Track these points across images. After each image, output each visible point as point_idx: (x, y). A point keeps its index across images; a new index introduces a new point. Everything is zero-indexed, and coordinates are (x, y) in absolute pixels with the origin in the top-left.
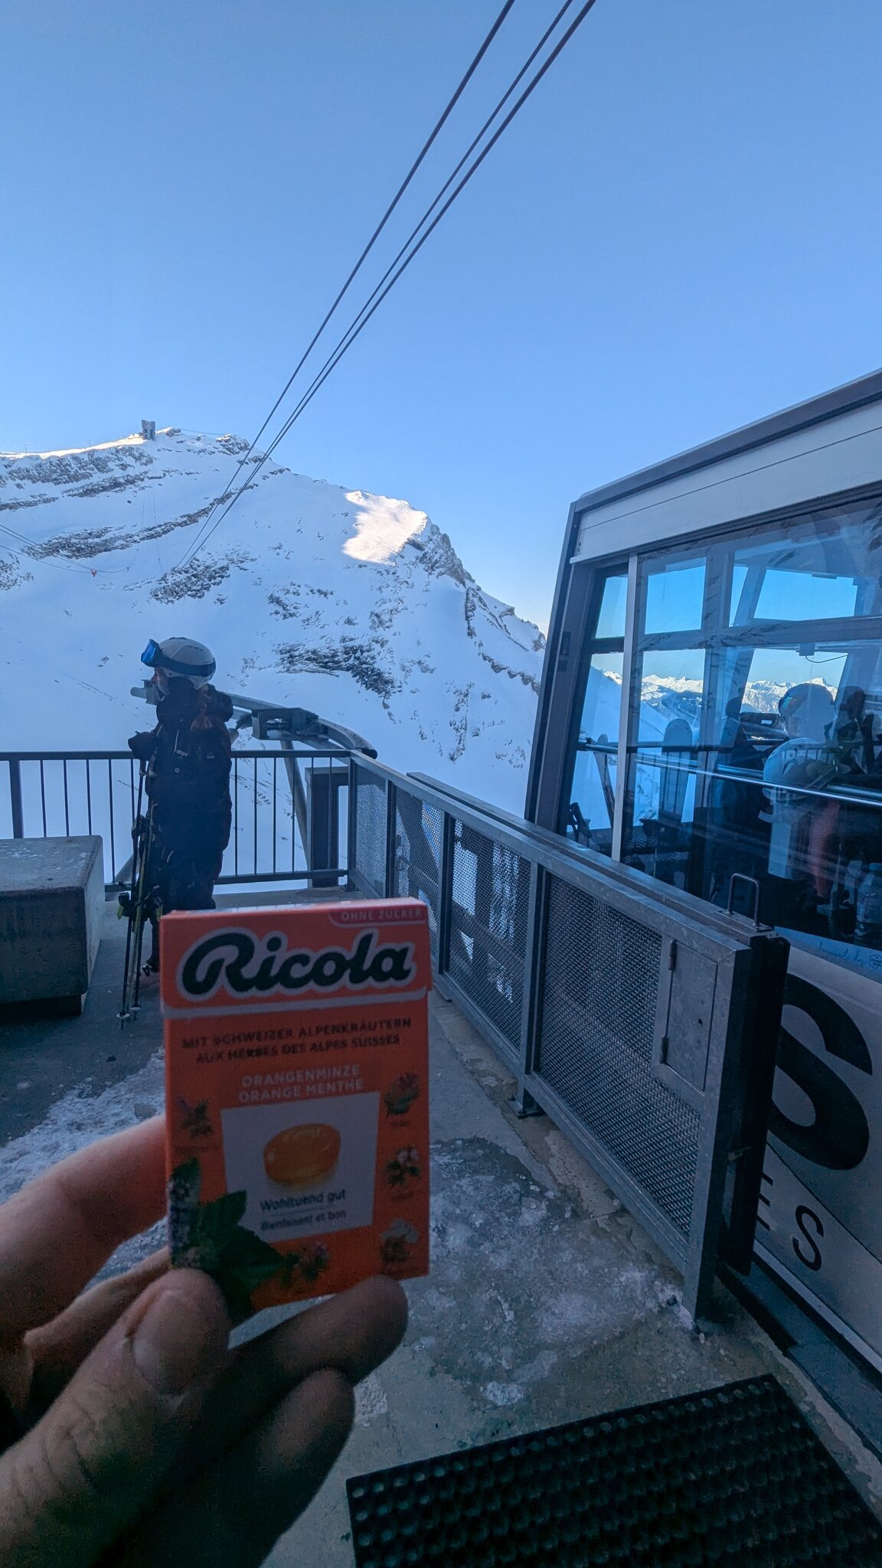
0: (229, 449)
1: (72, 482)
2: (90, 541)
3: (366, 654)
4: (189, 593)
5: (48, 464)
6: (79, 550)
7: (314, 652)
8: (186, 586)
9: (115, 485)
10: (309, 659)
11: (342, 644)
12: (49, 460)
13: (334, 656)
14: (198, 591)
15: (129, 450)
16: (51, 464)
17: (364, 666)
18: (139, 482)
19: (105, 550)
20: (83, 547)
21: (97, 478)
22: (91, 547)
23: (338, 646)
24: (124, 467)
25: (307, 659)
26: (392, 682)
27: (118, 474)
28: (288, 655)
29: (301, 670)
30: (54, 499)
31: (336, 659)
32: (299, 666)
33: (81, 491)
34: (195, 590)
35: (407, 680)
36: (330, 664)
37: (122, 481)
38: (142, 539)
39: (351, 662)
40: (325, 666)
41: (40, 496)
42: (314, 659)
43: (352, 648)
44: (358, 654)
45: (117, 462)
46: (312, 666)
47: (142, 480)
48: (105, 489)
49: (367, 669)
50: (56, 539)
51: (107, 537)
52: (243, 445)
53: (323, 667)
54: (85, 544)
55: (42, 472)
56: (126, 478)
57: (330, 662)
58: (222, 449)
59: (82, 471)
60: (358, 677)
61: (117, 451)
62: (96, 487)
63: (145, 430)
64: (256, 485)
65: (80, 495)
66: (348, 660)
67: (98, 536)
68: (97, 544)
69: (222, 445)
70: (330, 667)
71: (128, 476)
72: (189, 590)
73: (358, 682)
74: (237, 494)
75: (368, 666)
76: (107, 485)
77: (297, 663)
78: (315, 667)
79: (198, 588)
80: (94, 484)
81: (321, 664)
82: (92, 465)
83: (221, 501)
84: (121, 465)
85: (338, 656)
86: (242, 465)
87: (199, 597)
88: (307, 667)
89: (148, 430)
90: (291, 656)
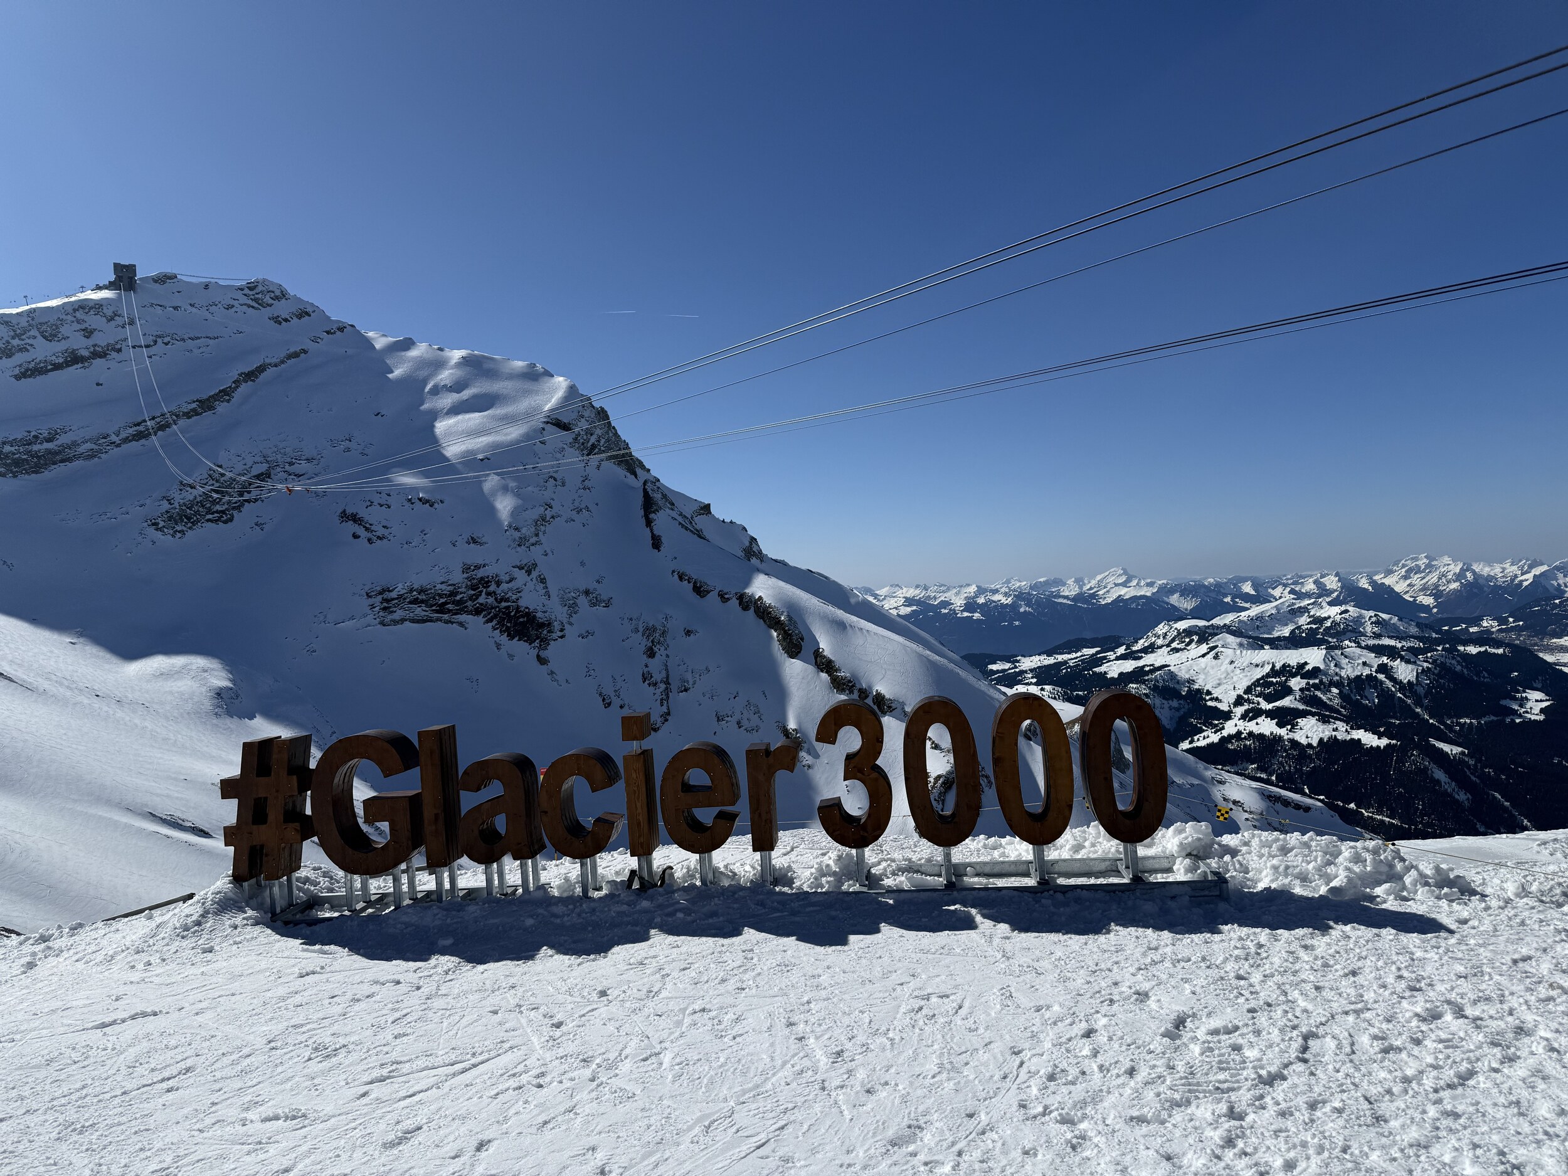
0: (256, 300)
2: (36, 448)
3: (504, 586)
4: (210, 516)
6: (17, 463)
7: (421, 591)
8: (203, 506)
9: (74, 359)
10: (415, 601)
11: (465, 575)
13: (453, 594)
14: (223, 512)
15: (97, 307)
17: (504, 604)
18: (114, 354)
19: (62, 461)
20: (24, 457)
21: (43, 351)
22: (39, 457)
23: (458, 577)
24: (88, 333)
25: (410, 603)
26: (549, 624)
27: (80, 345)
28: (380, 598)
29: (403, 620)
31: (458, 598)
32: (399, 614)
33: (17, 371)
34: (217, 512)
35: (572, 620)
36: (450, 606)
37: (85, 353)
38: (126, 440)
39: (482, 600)
40: (442, 609)
42: (422, 601)
43: (482, 578)
44: (493, 588)
45: (76, 326)
46: (419, 611)
47: (119, 350)
48: (57, 367)
49: (508, 608)
51: (63, 439)
52: (278, 293)
53: (437, 612)
54: (28, 452)
56: (92, 349)
57: (449, 603)
58: (244, 300)
59: (16, 342)
60: (495, 622)
61: (75, 310)
62: (42, 365)
63: (119, 278)
64: (305, 351)
65: (18, 378)
66: (477, 598)
67: (49, 440)
68: (49, 452)
69: (245, 295)
70: (449, 611)
71: (94, 346)
72: (209, 512)
73: (494, 629)
74: (276, 366)
75: (509, 604)
76: (61, 360)
77: (395, 609)
78: (426, 614)
79: (224, 508)
80: (38, 360)
81: (434, 608)
82: (34, 332)
83: (250, 376)
84: (83, 330)
85: (461, 593)
86: (280, 323)
87: (225, 522)
88: (411, 615)
89: (125, 278)
90: (384, 601)
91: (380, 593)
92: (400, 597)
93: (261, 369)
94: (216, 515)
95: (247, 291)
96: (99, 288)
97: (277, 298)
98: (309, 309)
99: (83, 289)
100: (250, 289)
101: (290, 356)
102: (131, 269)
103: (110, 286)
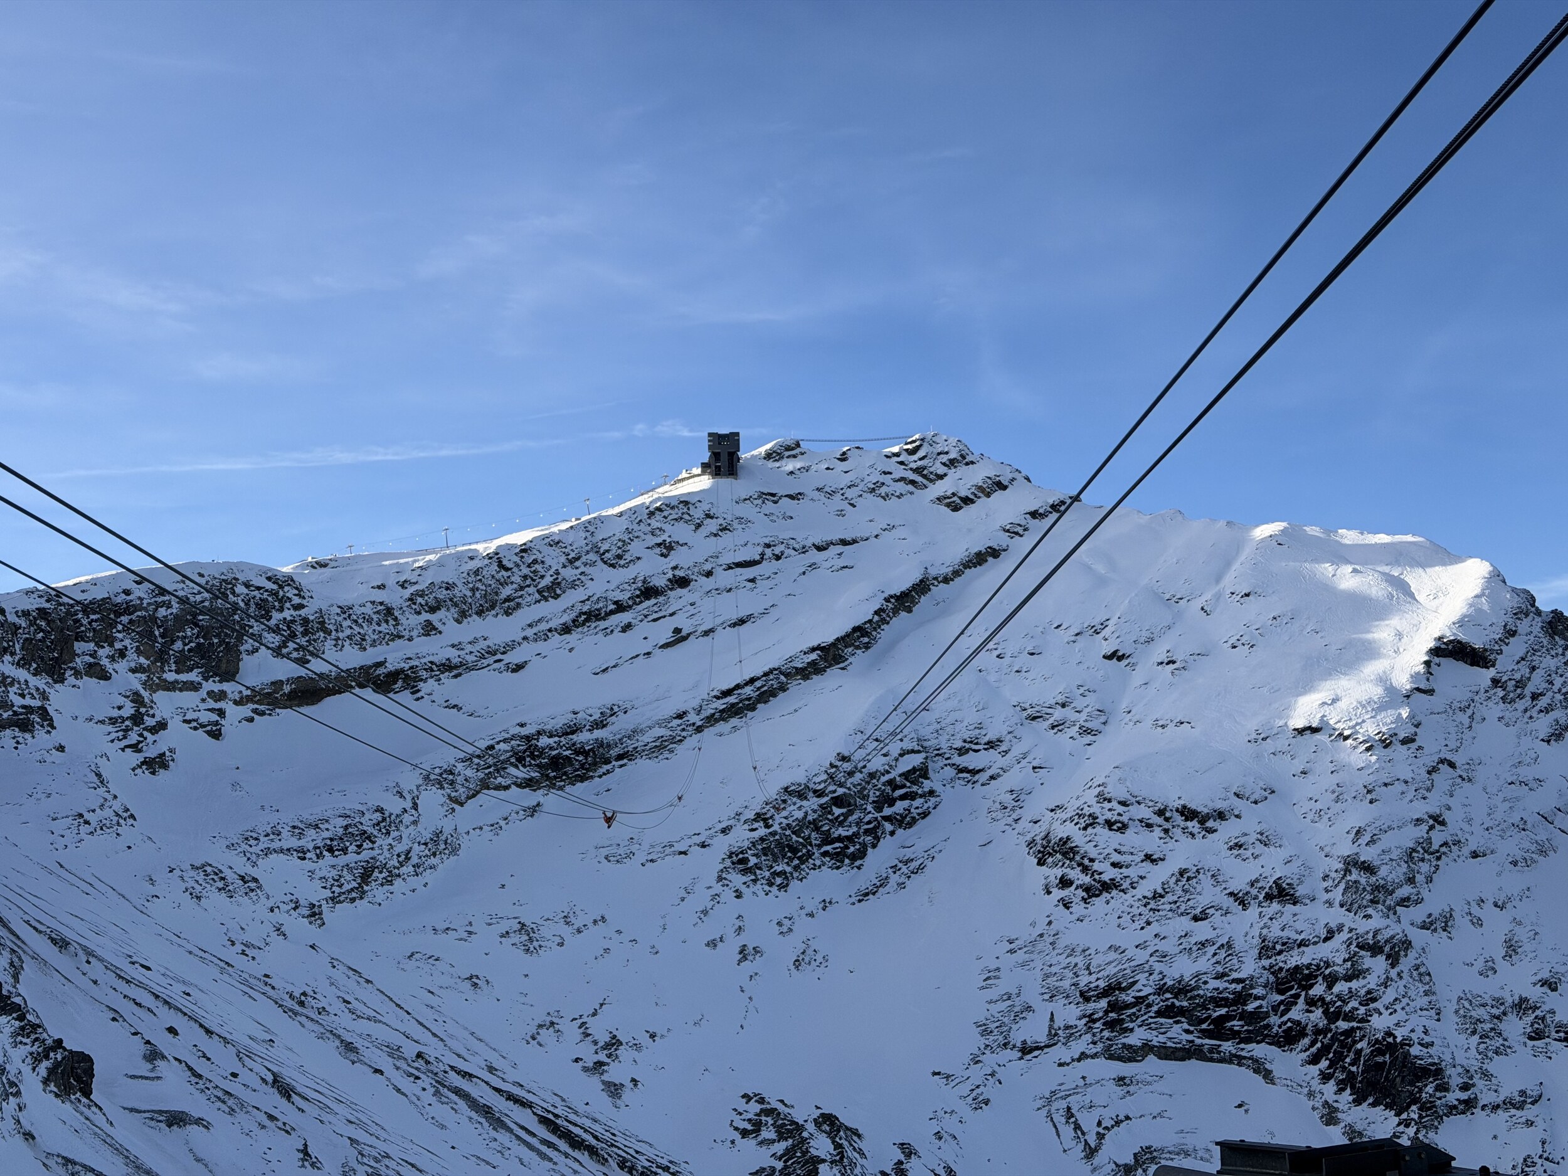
0: (918, 471)
1: (547, 600)
2: (583, 738)
3: (1341, 987)
4: (827, 848)
5: (495, 567)
6: (557, 763)
7: (1180, 991)
8: (817, 829)
9: (646, 592)
10: (1168, 1012)
11: (1266, 963)
12: (496, 558)
13: (1241, 998)
14: (849, 839)
15: (681, 506)
17: (1343, 1025)
18: (701, 580)
19: (620, 759)
20: (567, 753)
21: (605, 583)
22: (586, 753)
23: (1251, 968)
24: (666, 548)
25: (1159, 1014)
26: (1439, 1073)
27: (655, 568)
28: (1103, 1003)
29: (1148, 1050)
31: (1251, 1007)
32: (1139, 1037)
33: (566, 619)
34: (839, 839)
35: (1490, 1066)
36: (1236, 1024)
37: (660, 582)
38: (711, 720)
39: (1296, 1013)
40: (1219, 1030)
41: (473, 645)
42: (1182, 1012)
43: (1298, 970)
44: (1318, 990)
45: (651, 540)
46: (1178, 1033)
47: (709, 574)
48: (620, 607)
49: (1351, 1033)
50: (505, 741)
51: (621, 723)
52: (955, 454)
53: (1206, 1034)
54: (572, 748)
55: (479, 585)
56: (670, 576)
57: (1232, 1018)
58: (899, 472)
59: (568, 573)
60: (1324, 1064)
61: (651, 514)
62: (601, 605)
65: (564, 629)
66: (1287, 1010)
67: (600, 724)
68: (600, 743)
69: (902, 463)
70: (1234, 1035)
71: (675, 568)
72: (827, 840)
73: (1325, 1077)
74: (945, 580)
75: (1355, 1024)
76: (627, 596)
77: (1131, 1025)
78: (1190, 1037)
79: (850, 833)
80: (595, 598)
81: (1204, 1026)
82: (592, 555)
83: (904, 601)
84: (659, 545)
85: (1257, 998)
86: (956, 506)
87: (852, 858)
88: (1162, 1038)
89: (723, 455)
90: (1113, 1007)
91: (1105, 993)
93: (922, 587)
94: (837, 845)
97: (952, 463)
100: (910, 452)
101: (968, 564)
103: (704, 470)
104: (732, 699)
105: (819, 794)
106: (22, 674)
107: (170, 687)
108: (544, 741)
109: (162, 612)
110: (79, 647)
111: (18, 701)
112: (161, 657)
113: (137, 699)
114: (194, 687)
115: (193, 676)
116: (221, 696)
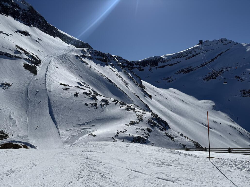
0: (221, 42)
1: (184, 57)
2: (188, 69)
4: (212, 78)
6: (186, 71)
8: (211, 76)
9: (194, 56)
14: (215, 77)
15: (197, 47)
16: (180, 54)
18: (199, 54)
19: (191, 71)
21: (190, 55)
24: (195, 52)
25: (249, 93)
27: (194, 53)
30: (180, 62)
33: (186, 59)
38: (200, 67)
41: (178, 61)
45: (194, 51)
48: (191, 57)
50: (181, 70)
51: (192, 68)
52: (225, 40)
54: (187, 70)
55: (178, 56)
56: (196, 54)
58: (219, 42)
59: (186, 55)
61: (194, 49)
62: (189, 57)
63: (200, 43)
64: (230, 49)
65: (186, 60)
67: (190, 68)
74: (224, 52)
76: (192, 56)
82: (188, 53)
83: (220, 55)
86: (225, 45)
87: (215, 79)
88: (249, 95)
89: (201, 42)
90: (244, 92)
91: (243, 91)
92: (247, 91)
93: (222, 53)
95: (220, 41)
96: (197, 45)
97: (225, 41)
98: (231, 41)
99: (195, 45)
100: (220, 40)
101: (227, 50)
102: (202, 41)
103: (199, 44)
104: (202, 65)
105: (211, 73)
106: (142, 66)
107: (153, 67)
108: (184, 70)
109: (152, 61)
110: (146, 64)
111: (142, 69)
112: (152, 64)
113: (150, 68)
114: (155, 67)
115: (154, 66)
116: (157, 67)
